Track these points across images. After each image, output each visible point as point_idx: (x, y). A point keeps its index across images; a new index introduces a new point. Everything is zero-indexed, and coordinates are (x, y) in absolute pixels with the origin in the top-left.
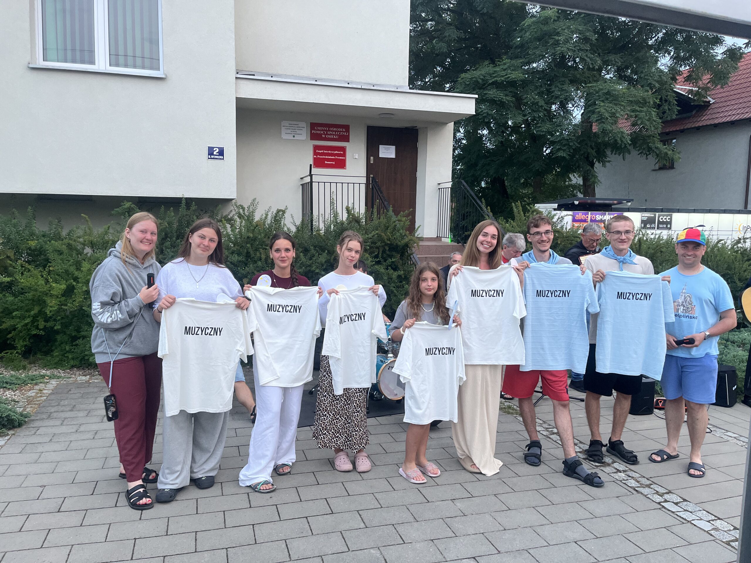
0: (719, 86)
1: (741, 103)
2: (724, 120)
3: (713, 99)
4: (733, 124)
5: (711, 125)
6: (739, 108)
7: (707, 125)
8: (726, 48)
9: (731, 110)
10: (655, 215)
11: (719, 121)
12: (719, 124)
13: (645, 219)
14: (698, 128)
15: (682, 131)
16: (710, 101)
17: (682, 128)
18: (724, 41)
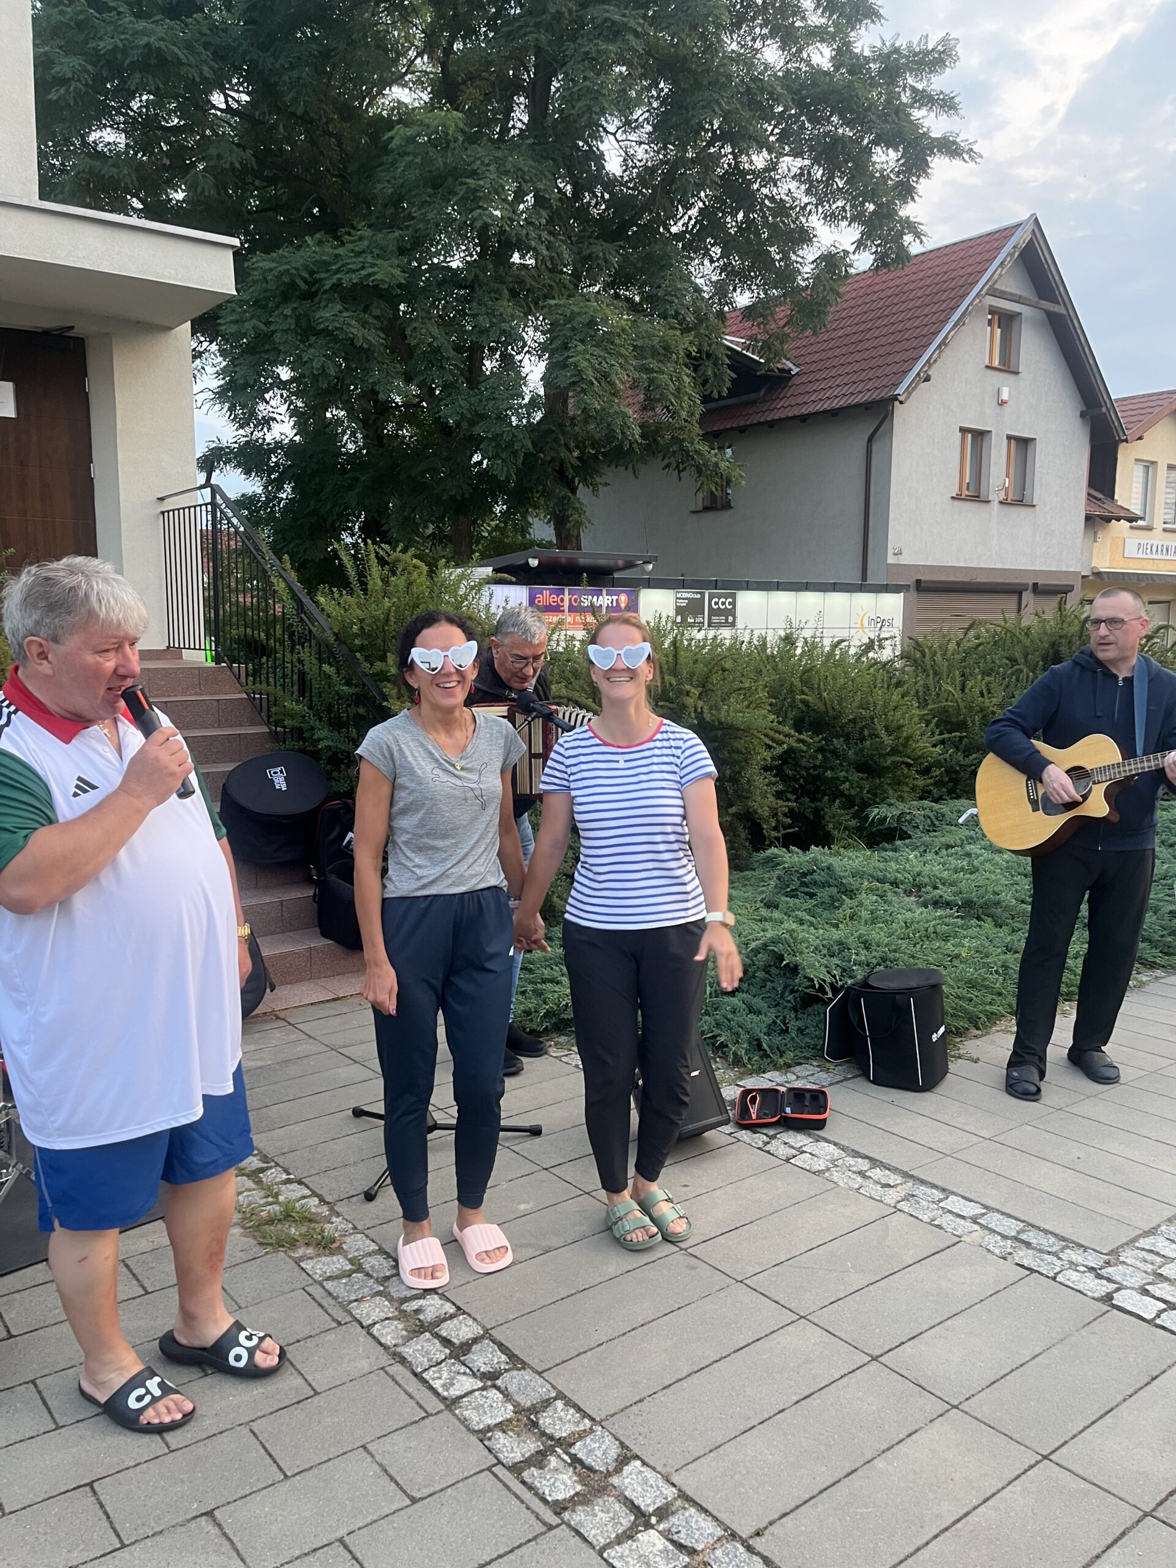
0: (809, 332)
1: (848, 374)
2: (819, 407)
3: (797, 366)
4: (834, 414)
5: (795, 417)
6: (846, 384)
7: (788, 418)
8: (820, 253)
9: (831, 388)
10: (703, 594)
11: (810, 409)
12: (810, 415)
13: (684, 603)
14: (772, 424)
15: (742, 430)
16: (790, 370)
17: (742, 423)
18: (815, 236)
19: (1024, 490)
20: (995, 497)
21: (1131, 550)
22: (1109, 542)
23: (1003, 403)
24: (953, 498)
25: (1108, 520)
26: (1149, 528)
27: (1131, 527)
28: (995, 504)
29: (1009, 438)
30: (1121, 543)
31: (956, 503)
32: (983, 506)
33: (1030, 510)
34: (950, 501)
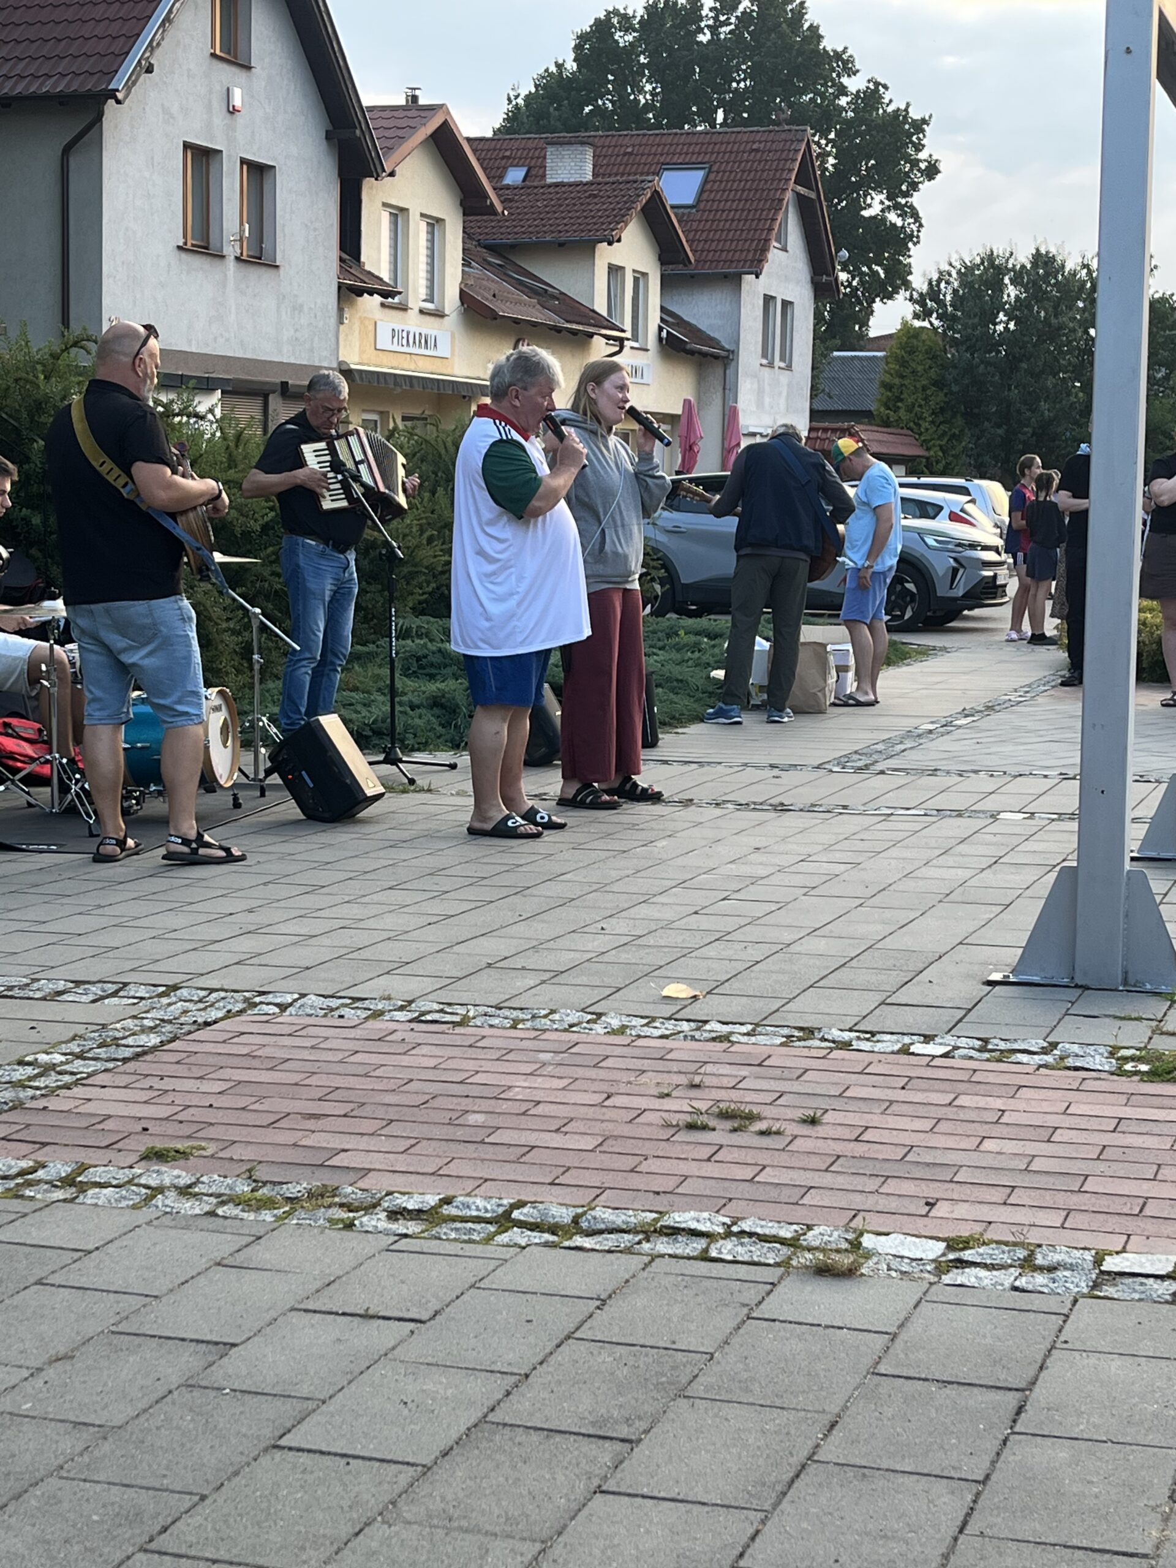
19: (262, 242)
20: (231, 250)
21: (384, 341)
22: (356, 326)
23: (233, 111)
24: (179, 248)
25: (359, 292)
26: (403, 308)
27: (383, 305)
28: (231, 262)
29: (243, 161)
30: (371, 328)
31: (184, 255)
32: (217, 261)
33: (272, 271)
34: (176, 252)
